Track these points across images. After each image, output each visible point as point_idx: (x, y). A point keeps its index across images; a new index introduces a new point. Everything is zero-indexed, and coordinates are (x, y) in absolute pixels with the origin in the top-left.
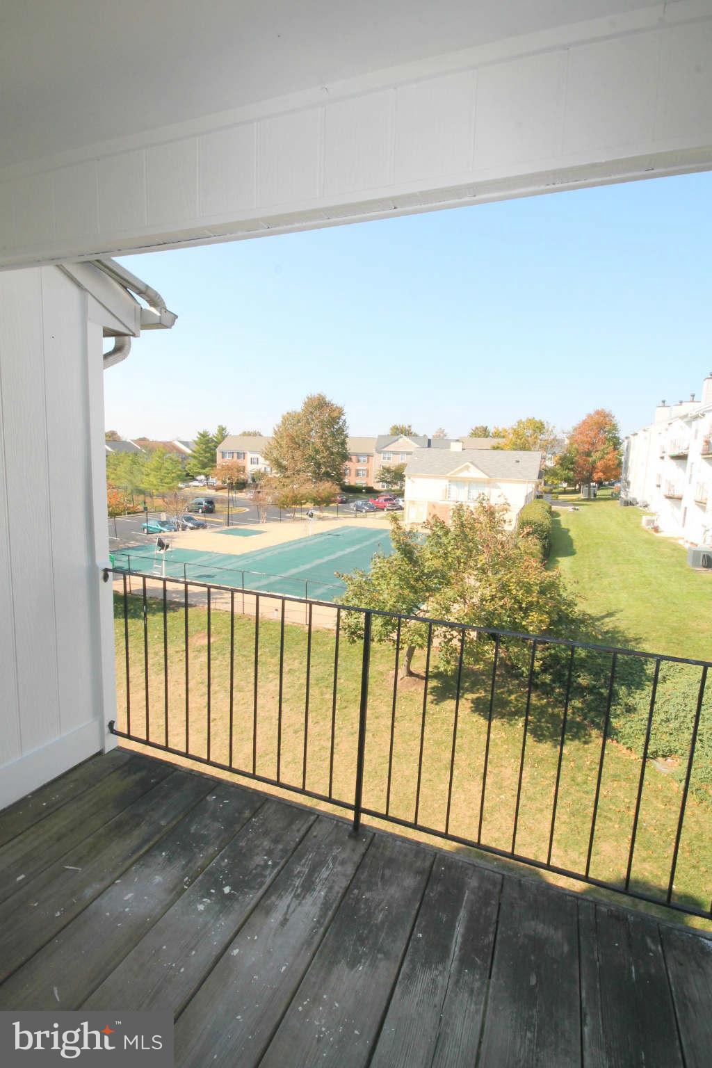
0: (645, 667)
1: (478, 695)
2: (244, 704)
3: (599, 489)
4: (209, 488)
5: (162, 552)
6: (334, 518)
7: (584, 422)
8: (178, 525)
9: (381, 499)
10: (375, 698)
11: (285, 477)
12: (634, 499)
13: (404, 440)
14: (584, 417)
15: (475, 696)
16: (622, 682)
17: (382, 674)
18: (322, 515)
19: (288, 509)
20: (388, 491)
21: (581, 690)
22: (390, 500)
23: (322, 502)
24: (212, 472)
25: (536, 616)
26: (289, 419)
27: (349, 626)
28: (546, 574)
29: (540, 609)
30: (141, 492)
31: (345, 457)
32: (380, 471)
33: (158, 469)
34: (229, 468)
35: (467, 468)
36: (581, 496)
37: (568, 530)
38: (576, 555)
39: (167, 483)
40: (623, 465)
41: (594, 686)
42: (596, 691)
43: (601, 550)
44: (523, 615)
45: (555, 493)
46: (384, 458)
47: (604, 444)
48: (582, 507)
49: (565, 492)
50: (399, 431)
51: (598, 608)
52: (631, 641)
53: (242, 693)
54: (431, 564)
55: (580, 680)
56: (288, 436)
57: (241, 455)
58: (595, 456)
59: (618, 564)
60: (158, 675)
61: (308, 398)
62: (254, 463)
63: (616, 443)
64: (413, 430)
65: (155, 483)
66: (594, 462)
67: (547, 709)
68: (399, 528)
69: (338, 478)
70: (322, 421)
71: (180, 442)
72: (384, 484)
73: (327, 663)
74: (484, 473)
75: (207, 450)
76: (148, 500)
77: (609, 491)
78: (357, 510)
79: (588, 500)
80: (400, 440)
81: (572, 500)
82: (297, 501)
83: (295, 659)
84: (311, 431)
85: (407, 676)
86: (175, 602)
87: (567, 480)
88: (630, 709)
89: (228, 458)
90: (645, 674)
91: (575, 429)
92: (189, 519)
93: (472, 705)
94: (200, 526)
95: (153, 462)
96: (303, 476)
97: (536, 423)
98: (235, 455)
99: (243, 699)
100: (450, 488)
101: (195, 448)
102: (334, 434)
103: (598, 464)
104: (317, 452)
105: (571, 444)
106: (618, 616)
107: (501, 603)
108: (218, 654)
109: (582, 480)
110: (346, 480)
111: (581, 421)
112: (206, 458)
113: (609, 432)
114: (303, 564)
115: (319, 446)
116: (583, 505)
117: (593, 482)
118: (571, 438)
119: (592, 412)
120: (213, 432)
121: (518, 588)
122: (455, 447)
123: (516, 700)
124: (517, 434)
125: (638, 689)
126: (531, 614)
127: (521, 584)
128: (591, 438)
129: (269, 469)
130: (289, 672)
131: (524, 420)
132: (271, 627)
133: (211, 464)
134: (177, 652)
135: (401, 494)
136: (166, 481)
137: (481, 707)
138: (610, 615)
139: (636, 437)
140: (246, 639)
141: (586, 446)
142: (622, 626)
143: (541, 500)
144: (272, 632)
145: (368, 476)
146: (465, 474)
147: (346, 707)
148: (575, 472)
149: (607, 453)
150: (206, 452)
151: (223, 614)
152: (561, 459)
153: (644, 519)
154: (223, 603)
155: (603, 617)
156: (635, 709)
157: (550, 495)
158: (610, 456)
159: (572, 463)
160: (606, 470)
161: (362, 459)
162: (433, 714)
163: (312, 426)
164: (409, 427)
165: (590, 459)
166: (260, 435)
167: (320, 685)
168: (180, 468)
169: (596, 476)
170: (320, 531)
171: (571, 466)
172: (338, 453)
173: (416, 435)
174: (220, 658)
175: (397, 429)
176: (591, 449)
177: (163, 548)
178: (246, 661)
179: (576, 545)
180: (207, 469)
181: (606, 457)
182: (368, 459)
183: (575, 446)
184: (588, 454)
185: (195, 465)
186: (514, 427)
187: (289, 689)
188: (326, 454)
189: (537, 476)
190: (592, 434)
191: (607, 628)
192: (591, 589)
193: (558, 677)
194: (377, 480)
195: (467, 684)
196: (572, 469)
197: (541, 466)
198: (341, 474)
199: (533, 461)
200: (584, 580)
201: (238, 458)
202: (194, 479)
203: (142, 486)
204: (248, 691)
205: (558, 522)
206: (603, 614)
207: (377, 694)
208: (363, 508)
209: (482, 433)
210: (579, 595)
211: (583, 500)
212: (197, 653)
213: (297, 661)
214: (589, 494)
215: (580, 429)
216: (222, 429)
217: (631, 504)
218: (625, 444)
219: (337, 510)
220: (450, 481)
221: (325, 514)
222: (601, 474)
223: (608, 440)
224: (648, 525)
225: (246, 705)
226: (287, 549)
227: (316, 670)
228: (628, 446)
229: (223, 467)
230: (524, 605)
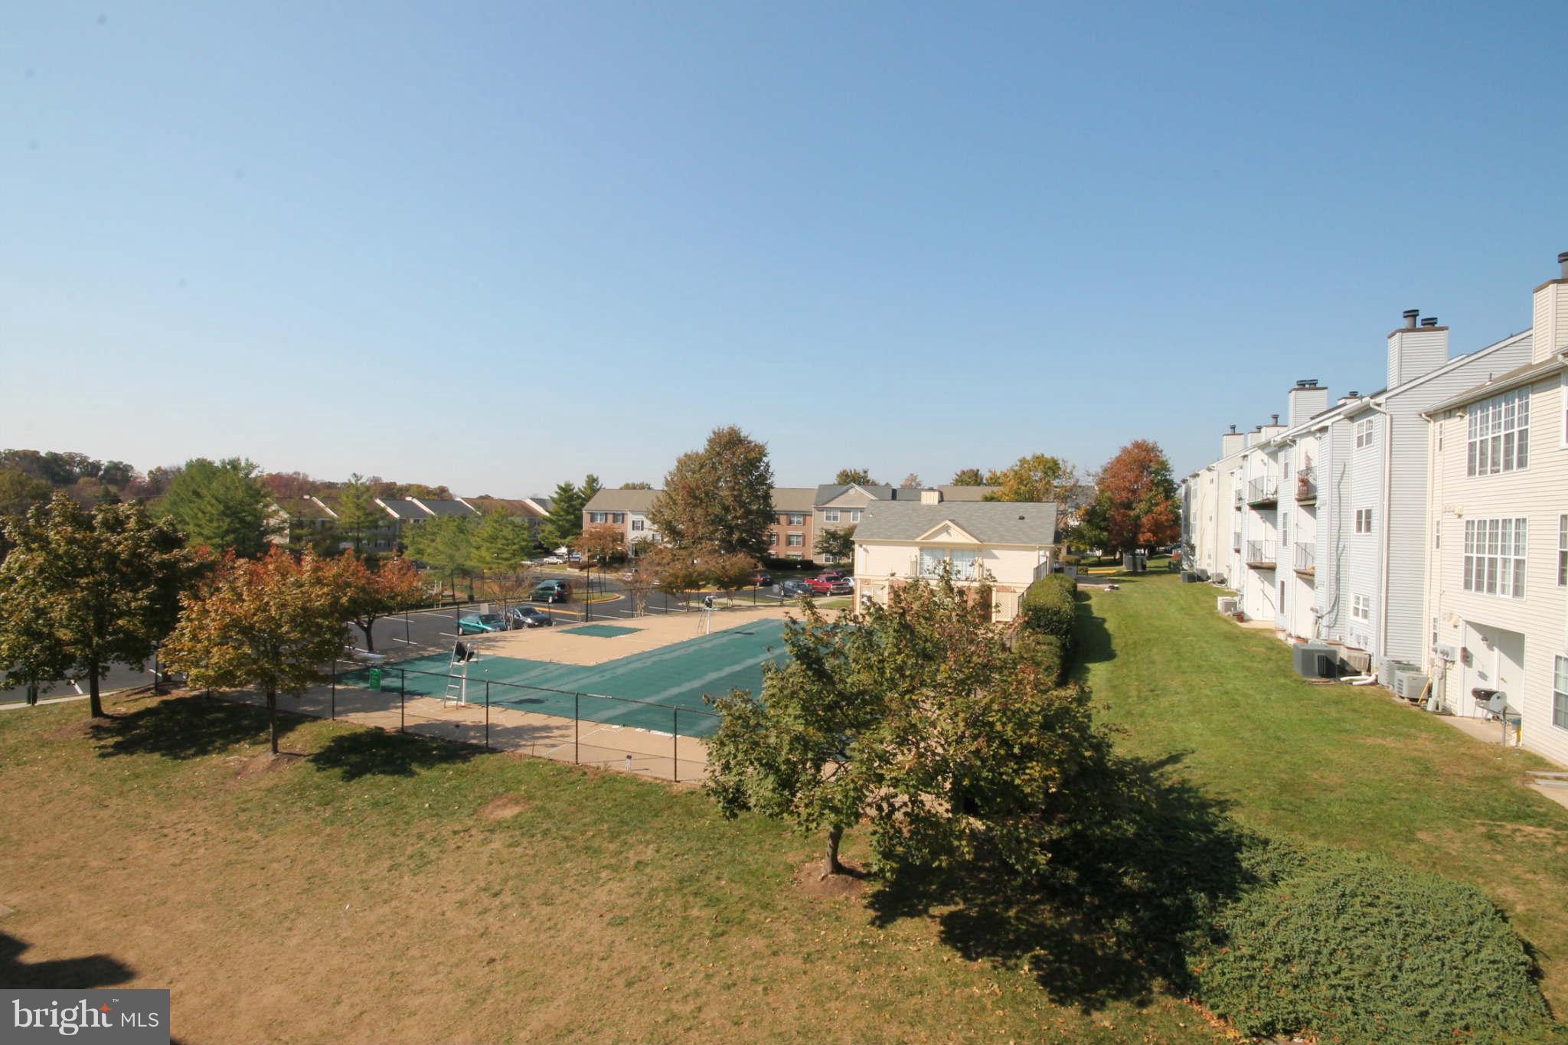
0: (1239, 855)
1: (952, 908)
2: (550, 928)
3: (1150, 558)
4: (571, 566)
5: (462, 662)
6: (749, 608)
7: (1119, 460)
8: (508, 620)
9: (822, 578)
10: (775, 916)
11: (680, 548)
12: (1204, 572)
13: (856, 490)
14: (1116, 453)
15: (946, 910)
16: (1200, 885)
17: (791, 868)
18: (731, 603)
19: (678, 595)
20: (834, 567)
21: (1126, 901)
22: (836, 579)
23: (732, 584)
24: (575, 542)
25: (1038, 769)
26: (687, 463)
27: (726, 790)
28: (1055, 693)
29: (1044, 756)
30: (465, 573)
31: (770, 517)
32: (822, 536)
33: (493, 539)
34: (599, 537)
35: (946, 529)
36: (1123, 568)
37: (1104, 620)
38: (1116, 660)
39: (506, 559)
40: (1183, 522)
41: (1152, 892)
42: (1156, 901)
43: (1155, 650)
44: (1015, 767)
45: (1085, 565)
46: (828, 518)
47: (1151, 490)
48: (1124, 584)
49: (1099, 563)
50: (849, 479)
51: (1155, 749)
52: (1211, 806)
53: (549, 908)
54: (857, 679)
55: (1126, 880)
56: (684, 487)
57: (619, 517)
58: (1140, 508)
59: (1184, 673)
60: (415, 875)
61: (714, 433)
62: (638, 528)
63: (1169, 489)
64: (871, 476)
65: (488, 559)
66: (1138, 517)
67: (1071, 935)
68: (817, 619)
69: (759, 549)
70: (734, 466)
71: (533, 499)
72: (829, 556)
73: (702, 849)
74: (972, 535)
75: (571, 510)
76: (477, 584)
77: (1164, 562)
78: (785, 595)
79: (1134, 573)
80: (852, 492)
81: (1109, 575)
82: (692, 582)
83: (648, 843)
84: (719, 479)
85: (832, 872)
86: (471, 745)
87: (1100, 544)
88: (1220, 938)
89: (599, 520)
90: (1240, 867)
91: (1105, 471)
92: (528, 612)
93: (942, 928)
94: (544, 622)
95: (486, 529)
96: (707, 545)
97: (1047, 461)
98: (610, 518)
99: (550, 919)
100: (921, 559)
101: (552, 507)
102: (751, 483)
103: (1144, 520)
104: (726, 509)
105: (1102, 491)
106: (1187, 760)
107: (973, 748)
108: (523, 835)
109: (1123, 545)
110: (772, 552)
111: (1113, 457)
112: (568, 521)
113: (1157, 473)
114: (689, 681)
115: (729, 501)
116: (1124, 581)
117: (1140, 547)
118: (1101, 482)
119: (1129, 445)
120: (579, 484)
121: (1004, 720)
122: (930, 499)
123: (1018, 918)
124: (1020, 478)
125: (1230, 898)
126: (1030, 765)
127: (1009, 713)
128: (1129, 481)
129: (659, 538)
130: (636, 867)
131: (1029, 457)
132: (618, 786)
133: (575, 530)
134: (455, 833)
135: (849, 571)
136: (505, 555)
137: (958, 931)
138: (1174, 759)
139: (1197, 479)
140: (573, 808)
141: (1124, 494)
142: (1195, 778)
143: (1061, 575)
144: (619, 794)
145: (804, 545)
146: (943, 538)
147: (722, 934)
148: (1110, 532)
149: (1157, 505)
150: (568, 513)
151: (545, 765)
152: (1087, 513)
153: (1221, 601)
154: (546, 746)
155: (1162, 764)
156: (1227, 937)
157: (1075, 568)
158: (1161, 508)
159: (1105, 519)
160: (1157, 528)
161: (795, 519)
162: (874, 947)
163: (719, 473)
164: (865, 472)
165: (1132, 513)
166: (649, 488)
167: (685, 891)
168: (525, 536)
169: (1142, 538)
170: (724, 628)
171: (1103, 524)
172: (758, 511)
173: (874, 484)
174: (525, 844)
175: (847, 476)
176: (1132, 498)
177: (463, 659)
178: (567, 847)
179: (1117, 644)
180: (569, 539)
181: (1155, 509)
182: (805, 520)
183: (1108, 494)
184: (1128, 506)
185: (551, 533)
186: (1016, 468)
187: (631, 899)
188: (740, 512)
189: (1051, 539)
190: (1131, 476)
191: (1170, 783)
192: (1141, 715)
193: (1089, 874)
194: (818, 550)
195: (934, 887)
196: (1103, 529)
197: (1057, 524)
198: (764, 542)
199: (1044, 516)
200: (1130, 700)
201: (615, 521)
202: (549, 553)
203: (469, 564)
204: (562, 904)
205: (1088, 608)
206: (1164, 757)
207: (781, 908)
208: (795, 592)
209: (971, 478)
210: (1114, 728)
211: (1125, 574)
212: (487, 834)
213: (651, 846)
214: (1135, 565)
215: (1114, 470)
216: (592, 481)
217: (1200, 579)
218: (1182, 491)
219: (754, 595)
220: (921, 550)
221: (736, 602)
222: (1149, 535)
223: (1157, 485)
224: (1226, 611)
225: (552, 932)
226: (667, 656)
227: (681, 862)
228: (1186, 494)
229: (591, 534)
230: (1016, 750)
